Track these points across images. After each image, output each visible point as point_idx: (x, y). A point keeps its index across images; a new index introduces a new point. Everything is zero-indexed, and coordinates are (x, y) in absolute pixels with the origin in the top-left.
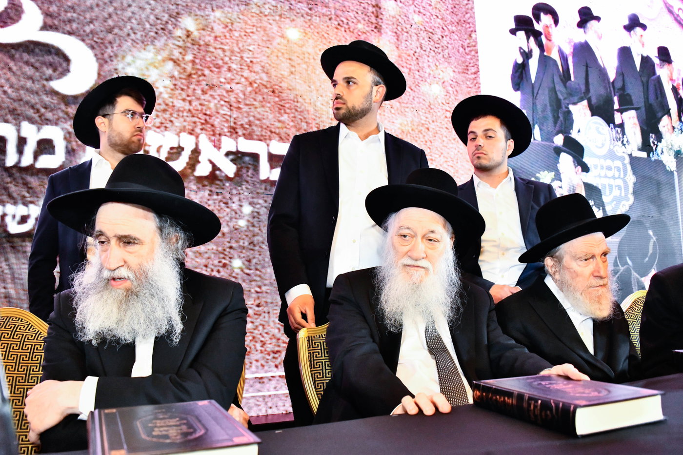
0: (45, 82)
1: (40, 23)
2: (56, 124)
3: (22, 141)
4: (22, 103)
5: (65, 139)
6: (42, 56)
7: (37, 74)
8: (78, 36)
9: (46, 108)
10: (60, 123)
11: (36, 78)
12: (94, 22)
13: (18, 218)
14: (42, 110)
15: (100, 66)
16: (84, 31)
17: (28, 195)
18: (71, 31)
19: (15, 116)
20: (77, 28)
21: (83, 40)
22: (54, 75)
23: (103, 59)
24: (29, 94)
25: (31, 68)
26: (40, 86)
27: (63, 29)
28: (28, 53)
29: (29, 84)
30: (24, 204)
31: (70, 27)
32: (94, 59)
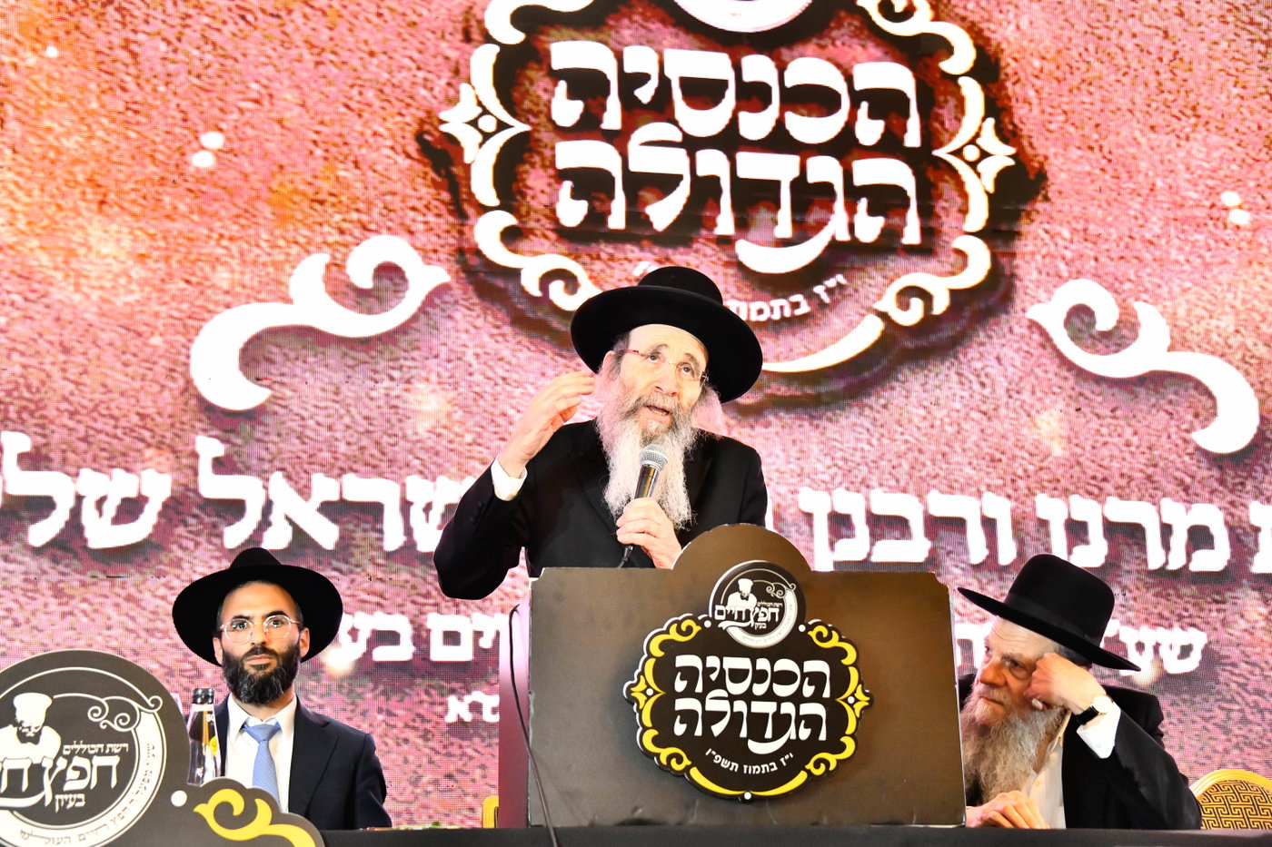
0: (1185, 435)
1: (1168, 342)
2: (1211, 501)
3: (1166, 530)
4: (1158, 470)
5: (1226, 523)
6: (1176, 393)
7: (1173, 422)
8: (1222, 356)
9: (1193, 477)
10: (1215, 499)
11: (1173, 430)
12: (1242, 329)
13: (1177, 651)
14: (1188, 480)
15: (1262, 402)
16: (1230, 347)
17: (1185, 614)
18: (1210, 349)
19: (1151, 491)
20: (1217, 343)
21: (1230, 362)
22: (1196, 423)
23: (1263, 391)
24: (1166, 455)
25: (1162, 414)
26: (1179, 442)
27: (1199, 347)
28: (1157, 392)
29: (1164, 439)
30: (1182, 628)
31: (1208, 343)
32: (1251, 391)
